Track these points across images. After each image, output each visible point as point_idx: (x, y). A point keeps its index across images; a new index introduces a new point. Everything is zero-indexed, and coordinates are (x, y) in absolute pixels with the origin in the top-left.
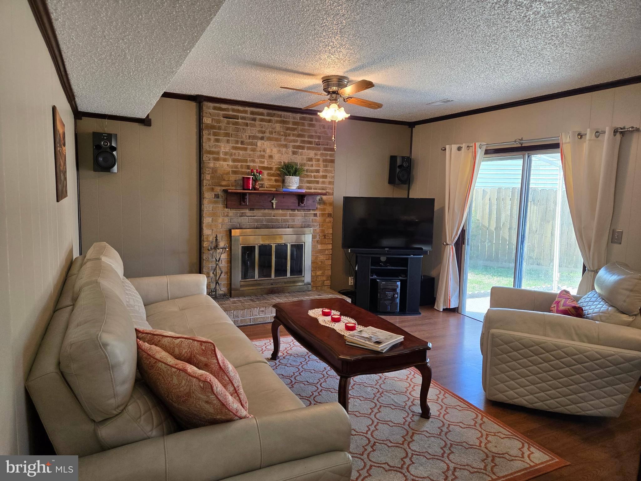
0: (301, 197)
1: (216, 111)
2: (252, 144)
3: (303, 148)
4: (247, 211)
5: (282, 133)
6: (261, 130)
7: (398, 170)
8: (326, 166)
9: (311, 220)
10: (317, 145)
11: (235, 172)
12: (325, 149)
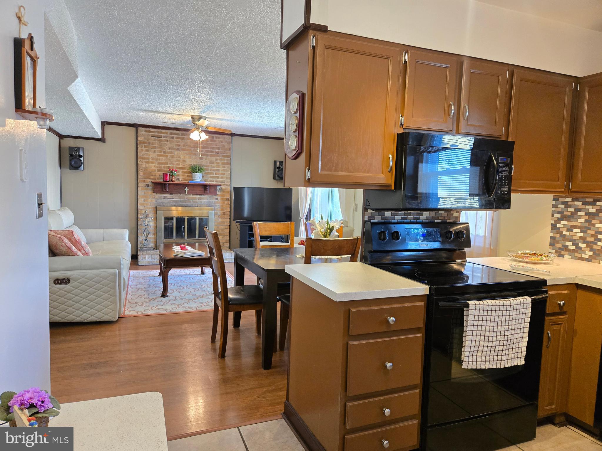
0: (205, 187)
1: (147, 133)
2: (171, 153)
3: (207, 155)
4: (168, 195)
5: (192, 146)
6: (178, 144)
7: (277, 170)
8: (224, 167)
9: (214, 202)
10: (217, 153)
11: (159, 171)
12: (223, 156)
